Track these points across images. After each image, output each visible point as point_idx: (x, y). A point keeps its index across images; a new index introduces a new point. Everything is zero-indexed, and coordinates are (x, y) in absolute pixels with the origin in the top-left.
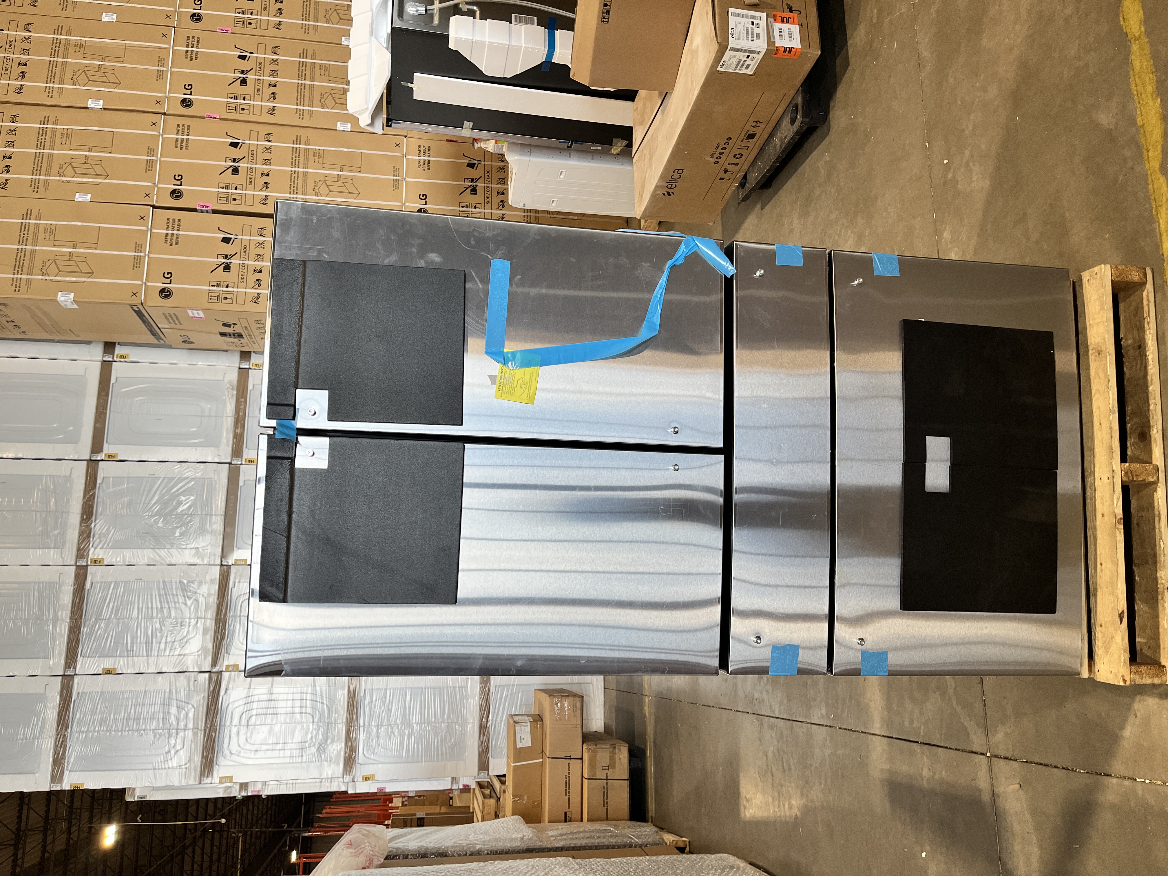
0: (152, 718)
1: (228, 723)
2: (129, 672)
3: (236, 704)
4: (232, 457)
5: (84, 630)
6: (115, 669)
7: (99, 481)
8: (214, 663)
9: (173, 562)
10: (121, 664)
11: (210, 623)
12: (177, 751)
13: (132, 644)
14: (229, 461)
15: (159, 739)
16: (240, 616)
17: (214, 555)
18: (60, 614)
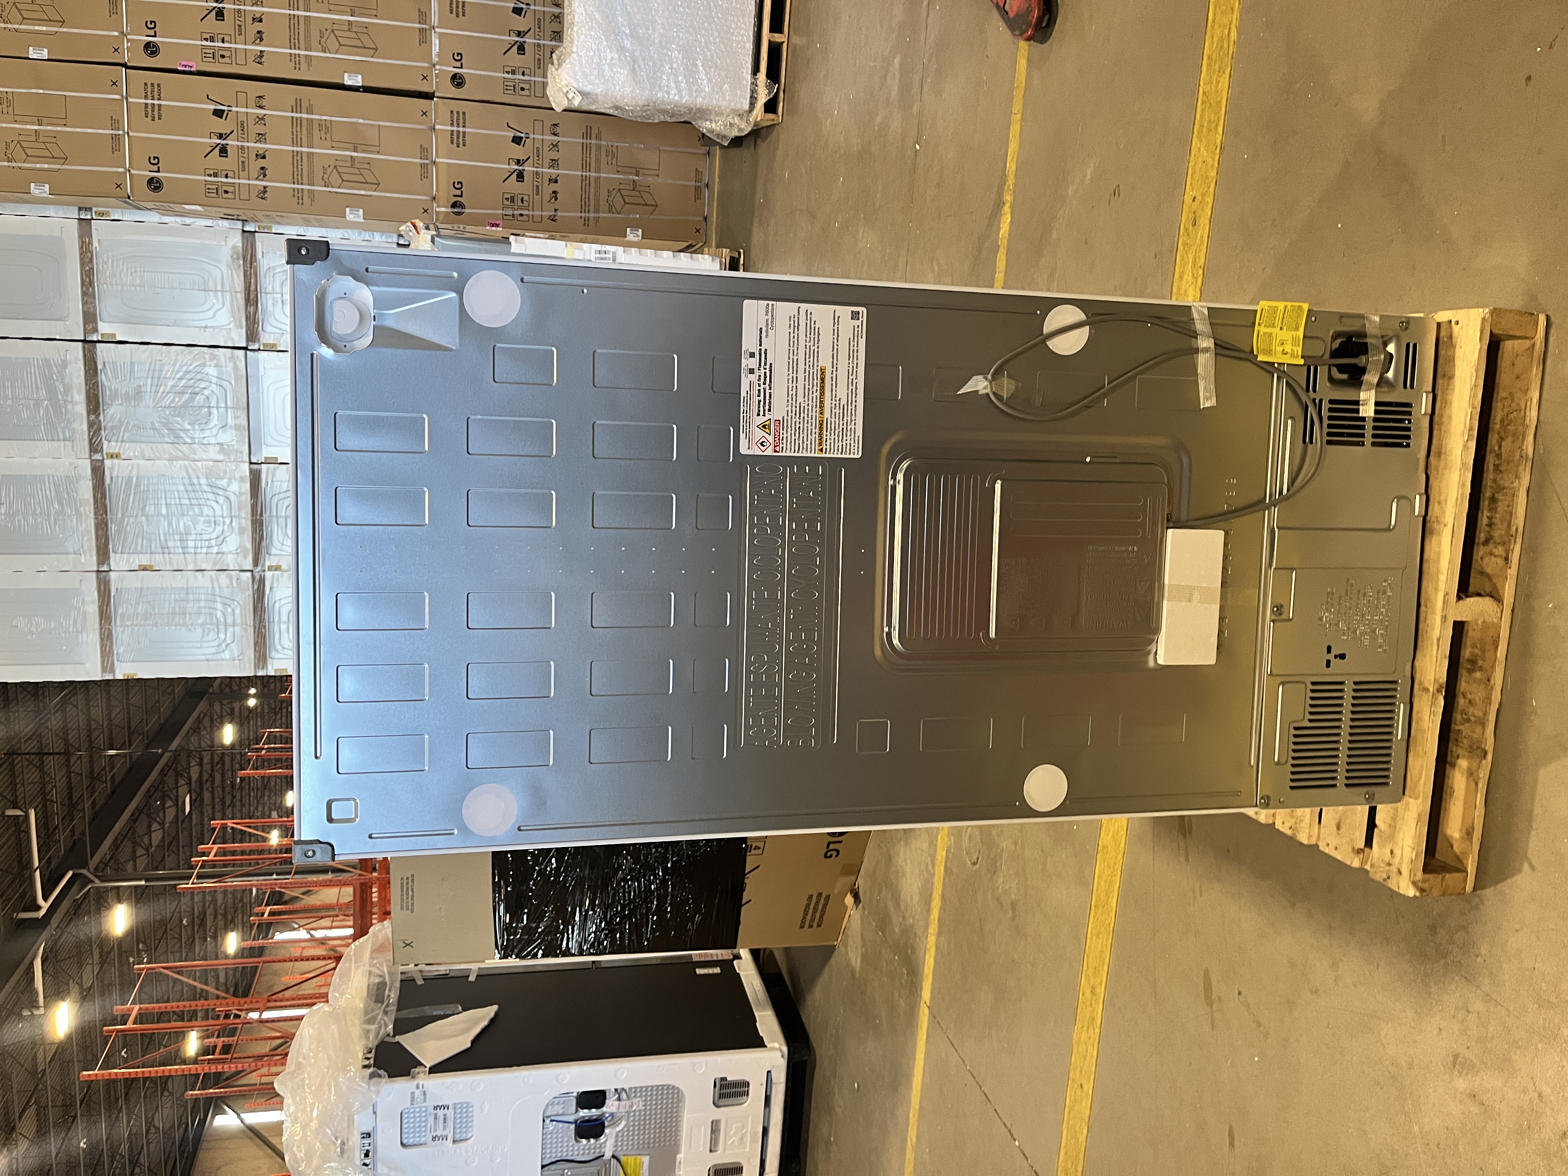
0: (199, 614)
1: (276, 619)
2: (168, 568)
3: (283, 602)
4: (248, 341)
5: (113, 528)
6: (151, 566)
7: (100, 366)
8: (256, 563)
9: (196, 457)
10: (157, 560)
11: (247, 523)
12: (228, 644)
13: (166, 540)
14: (244, 345)
15: (208, 635)
16: (277, 517)
17: (242, 452)
18: (82, 509)
